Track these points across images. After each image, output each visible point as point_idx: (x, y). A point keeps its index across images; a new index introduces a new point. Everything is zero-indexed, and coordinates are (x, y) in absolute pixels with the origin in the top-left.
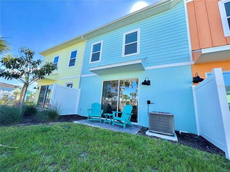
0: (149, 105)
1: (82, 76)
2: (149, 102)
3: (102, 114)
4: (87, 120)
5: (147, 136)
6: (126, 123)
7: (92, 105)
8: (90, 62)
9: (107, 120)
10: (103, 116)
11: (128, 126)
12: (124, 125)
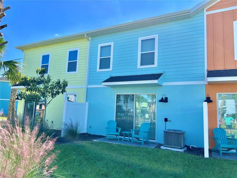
0: (166, 122)
1: (89, 86)
2: (166, 120)
3: (120, 132)
4: (106, 138)
5: (162, 149)
6: (144, 140)
7: (108, 122)
8: (98, 70)
9: (125, 138)
10: (121, 135)
11: (146, 143)
12: (142, 142)
